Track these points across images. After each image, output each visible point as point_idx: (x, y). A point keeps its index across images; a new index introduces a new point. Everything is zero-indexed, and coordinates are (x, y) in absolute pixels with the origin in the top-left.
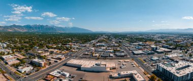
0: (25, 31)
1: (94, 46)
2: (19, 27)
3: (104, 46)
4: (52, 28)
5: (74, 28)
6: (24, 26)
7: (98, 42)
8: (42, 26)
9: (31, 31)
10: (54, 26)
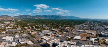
0: (44, 18)
1: (83, 26)
2: (40, 16)
3: (87, 26)
4: (58, 16)
5: (71, 17)
6: (43, 16)
7: (85, 24)
8: (53, 16)
9: (47, 18)
10: (59, 15)
